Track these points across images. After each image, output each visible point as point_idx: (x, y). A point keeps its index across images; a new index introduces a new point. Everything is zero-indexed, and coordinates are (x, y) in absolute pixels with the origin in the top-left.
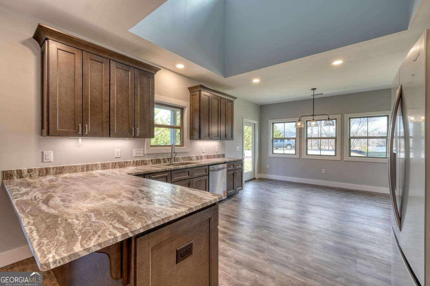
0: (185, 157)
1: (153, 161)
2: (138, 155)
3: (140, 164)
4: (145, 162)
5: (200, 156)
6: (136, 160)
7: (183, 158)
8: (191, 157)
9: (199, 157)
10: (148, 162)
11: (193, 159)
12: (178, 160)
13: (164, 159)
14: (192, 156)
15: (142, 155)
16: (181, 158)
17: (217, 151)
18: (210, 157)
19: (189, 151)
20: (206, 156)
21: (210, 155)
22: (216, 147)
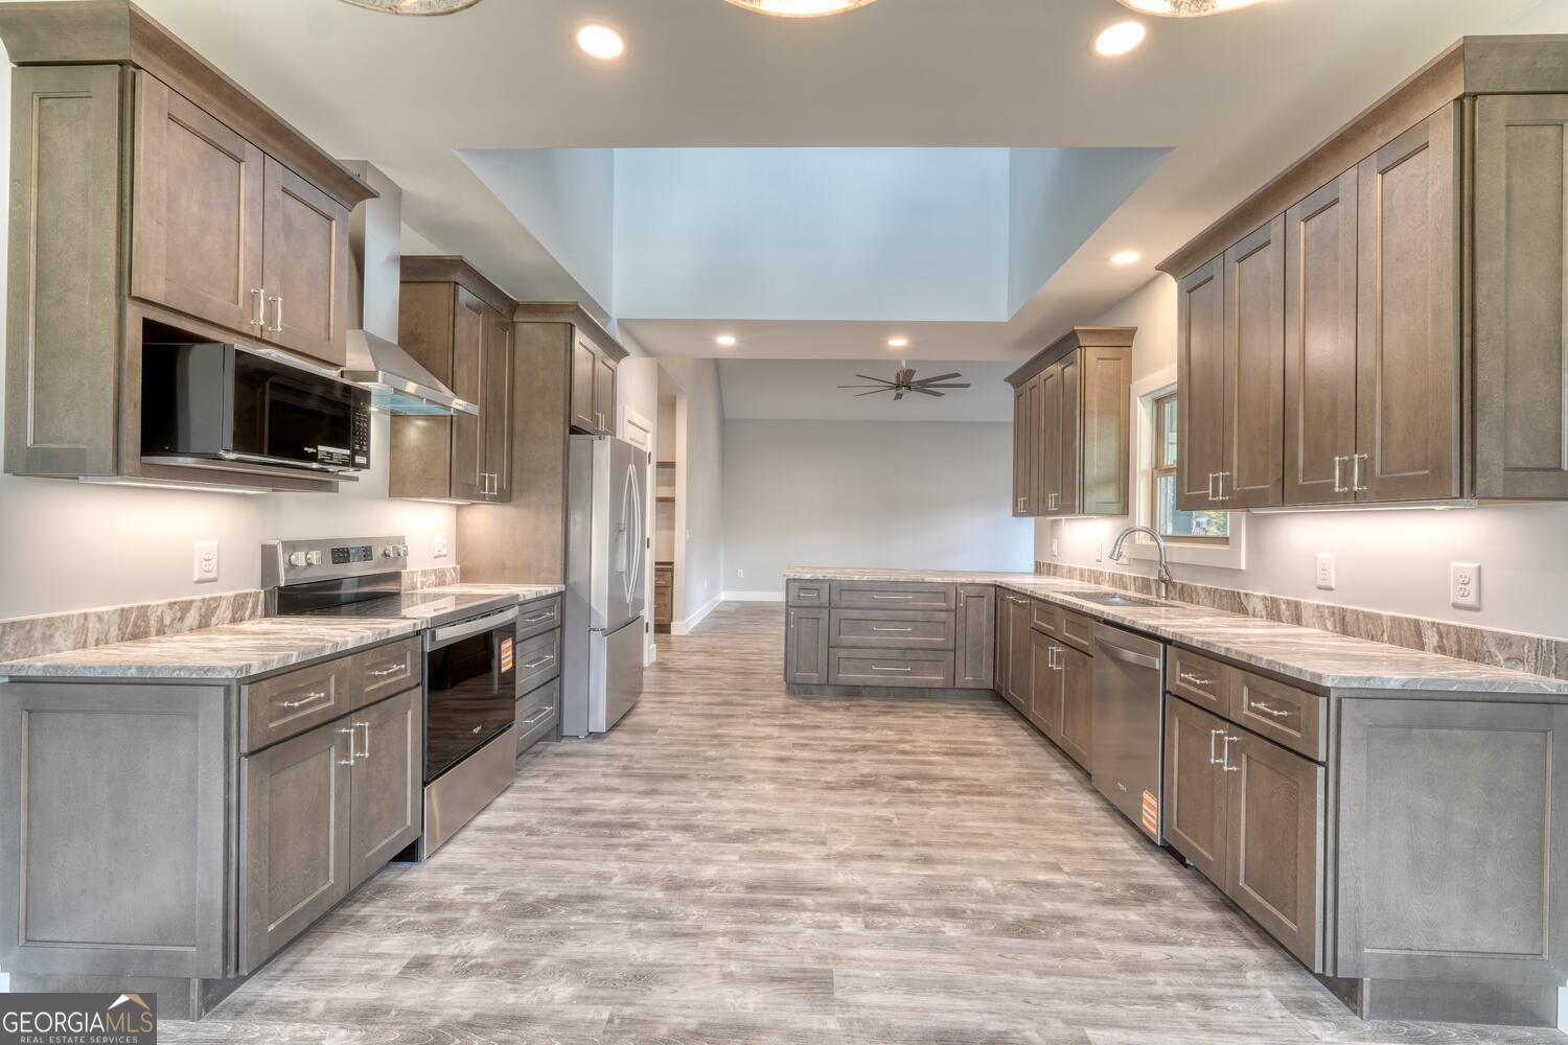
0: (1216, 590)
1: (1137, 583)
5: (1288, 603)
7: (1209, 591)
8: (1243, 597)
9: (1283, 607)
11: (1250, 610)
12: (1194, 594)
14: (1246, 594)
15: (1126, 561)
16: (1203, 588)
17: (1471, 600)
18: (1367, 625)
19: (1243, 567)
20: (1332, 610)
21: (1366, 615)
22: (1454, 564)
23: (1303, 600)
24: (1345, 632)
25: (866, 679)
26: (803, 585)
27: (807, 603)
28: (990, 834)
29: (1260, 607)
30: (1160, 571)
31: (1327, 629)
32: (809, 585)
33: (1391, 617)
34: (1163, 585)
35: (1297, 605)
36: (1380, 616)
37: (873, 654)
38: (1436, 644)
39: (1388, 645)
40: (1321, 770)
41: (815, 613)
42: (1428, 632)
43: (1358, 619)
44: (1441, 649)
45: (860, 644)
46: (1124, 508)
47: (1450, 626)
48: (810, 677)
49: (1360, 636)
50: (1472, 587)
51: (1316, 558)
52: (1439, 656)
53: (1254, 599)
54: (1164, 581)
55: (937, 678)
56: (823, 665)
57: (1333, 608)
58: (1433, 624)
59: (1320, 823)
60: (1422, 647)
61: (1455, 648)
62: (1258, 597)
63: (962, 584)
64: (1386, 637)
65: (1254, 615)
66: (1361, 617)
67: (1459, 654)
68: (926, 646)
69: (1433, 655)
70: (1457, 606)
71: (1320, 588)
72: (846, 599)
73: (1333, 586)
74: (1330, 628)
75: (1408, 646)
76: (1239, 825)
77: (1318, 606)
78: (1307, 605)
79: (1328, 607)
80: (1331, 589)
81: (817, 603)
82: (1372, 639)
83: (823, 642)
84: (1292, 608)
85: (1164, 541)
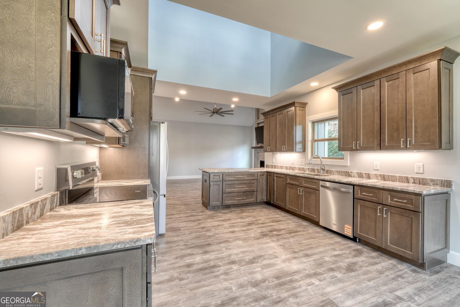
0: (340, 171)
1: (310, 170)
2: (302, 164)
3: (302, 170)
4: (304, 169)
5: (366, 174)
6: (299, 167)
7: (337, 171)
9: (364, 175)
10: (306, 170)
11: (352, 175)
12: (332, 172)
13: (317, 169)
14: (351, 172)
15: (304, 164)
16: (335, 171)
17: (421, 171)
18: (391, 178)
19: (349, 165)
20: (380, 175)
21: (391, 176)
22: (416, 164)
23: (370, 173)
24: (384, 180)
25: (233, 202)
26: (215, 174)
27: (216, 180)
28: (311, 244)
29: (356, 175)
30: (321, 167)
31: (379, 179)
32: (217, 174)
33: (399, 176)
34: (322, 170)
35: (369, 174)
36: (396, 176)
37: (235, 194)
38: (413, 182)
39: (398, 183)
40: (421, 214)
41: (218, 183)
42: (411, 179)
43: (389, 177)
44: (414, 183)
45: (231, 192)
46: (304, 150)
47: (417, 178)
48: (217, 204)
49: (390, 181)
50: (422, 169)
51: (374, 163)
52: (414, 184)
53: (354, 173)
54: (322, 169)
55: (252, 200)
56: (221, 199)
57: (381, 174)
58: (412, 177)
59: (420, 227)
60: (409, 182)
61: (418, 183)
62: (355, 172)
63: (259, 172)
64: (397, 181)
65: (354, 177)
66: (390, 177)
67: (420, 184)
68: (249, 191)
69: (412, 184)
70: (417, 173)
71: (374, 170)
72: (227, 178)
73: (379, 169)
74: (380, 179)
75: (404, 182)
76: (387, 230)
77: (376, 174)
78: (372, 174)
79: (379, 174)
80: (379, 170)
81: (219, 180)
82: (393, 181)
83: (221, 192)
84: (367, 175)
85: (322, 159)
